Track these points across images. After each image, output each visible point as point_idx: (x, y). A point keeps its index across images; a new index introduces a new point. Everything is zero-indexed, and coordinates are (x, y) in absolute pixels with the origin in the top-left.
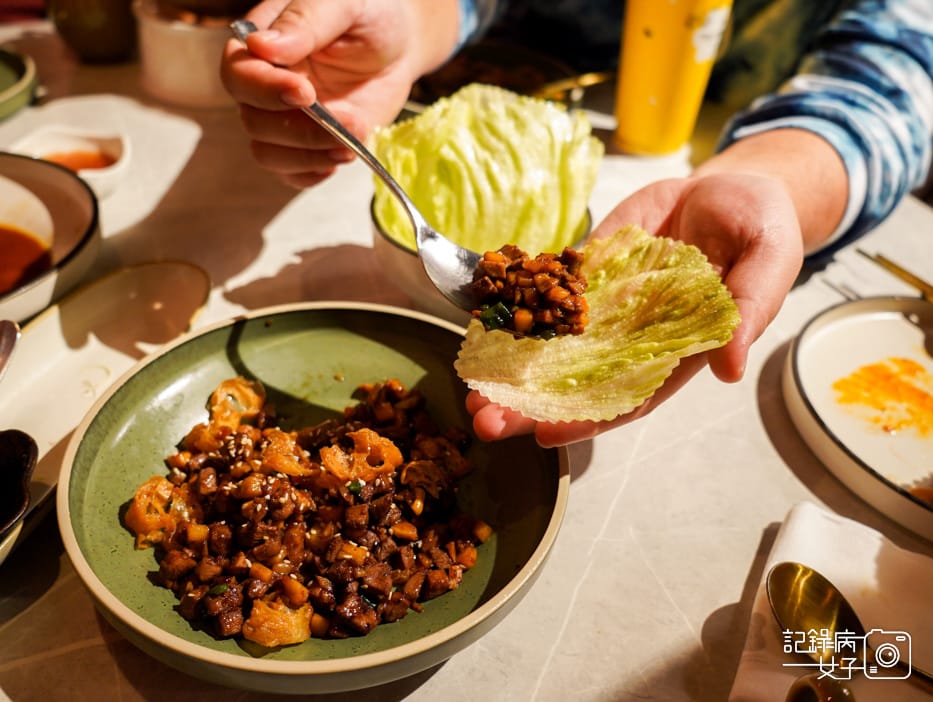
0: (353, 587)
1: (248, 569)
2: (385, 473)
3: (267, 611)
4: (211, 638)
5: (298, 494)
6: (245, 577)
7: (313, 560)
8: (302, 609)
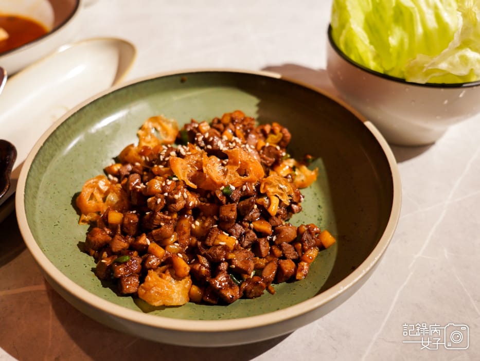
0: (224, 266)
1: (147, 246)
2: (250, 182)
3: (157, 279)
4: (114, 294)
5: (189, 194)
6: (144, 252)
7: (196, 244)
8: (183, 281)
